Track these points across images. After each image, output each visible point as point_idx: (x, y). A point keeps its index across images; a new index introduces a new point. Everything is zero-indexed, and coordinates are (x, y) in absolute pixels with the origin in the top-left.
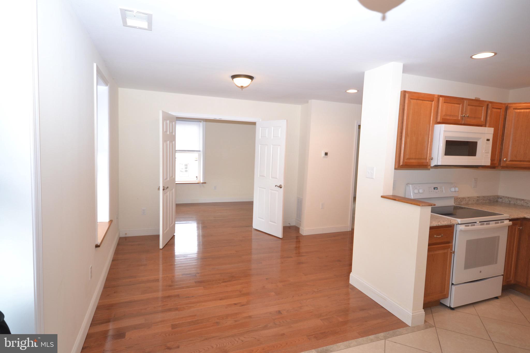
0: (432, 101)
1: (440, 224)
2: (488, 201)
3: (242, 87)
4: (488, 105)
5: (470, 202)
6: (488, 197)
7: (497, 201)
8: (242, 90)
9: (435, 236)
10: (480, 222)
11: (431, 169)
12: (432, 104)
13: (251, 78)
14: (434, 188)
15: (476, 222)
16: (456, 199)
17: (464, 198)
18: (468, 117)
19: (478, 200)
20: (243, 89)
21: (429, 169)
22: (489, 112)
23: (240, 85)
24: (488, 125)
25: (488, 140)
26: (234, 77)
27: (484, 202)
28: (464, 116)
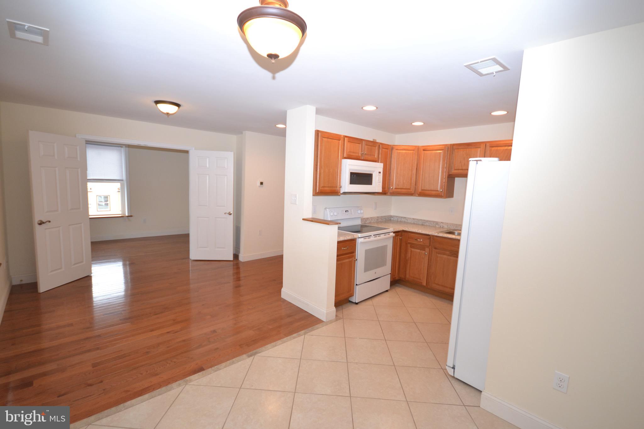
0: (340, 140)
1: (346, 239)
2: (384, 220)
3: (168, 113)
4: (379, 146)
5: (372, 222)
6: (384, 216)
7: (390, 220)
8: (168, 117)
9: (343, 248)
10: (374, 235)
11: (341, 195)
12: (339, 143)
13: (178, 105)
14: (346, 211)
15: (371, 236)
16: (363, 219)
17: (368, 218)
18: (366, 154)
19: (377, 220)
20: (169, 115)
21: (340, 196)
22: (380, 151)
23: (165, 112)
24: (380, 161)
25: (380, 173)
26: (157, 102)
27: (382, 221)
28: (363, 154)
